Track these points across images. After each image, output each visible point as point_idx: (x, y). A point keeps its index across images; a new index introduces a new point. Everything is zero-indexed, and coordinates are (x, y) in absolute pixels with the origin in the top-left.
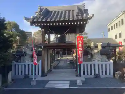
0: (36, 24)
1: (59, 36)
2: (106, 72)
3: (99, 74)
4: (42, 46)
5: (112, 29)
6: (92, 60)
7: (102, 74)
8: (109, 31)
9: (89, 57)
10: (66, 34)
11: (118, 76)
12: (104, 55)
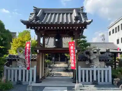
0: (33, 28)
1: (57, 40)
2: (104, 79)
3: (97, 81)
4: (38, 51)
5: (113, 33)
6: (91, 66)
7: (101, 81)
8: (110, 34)
9: (87, 63)
11: (117, 82)
12: (103, 61)
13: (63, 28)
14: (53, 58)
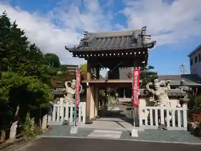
0: (84, 56)
3: (166, 125)
5: (196, 61)
7: (171, 125)
9: (152, 99)
10: (120, 68)
13: (121, 54)
14: (117, 95)
